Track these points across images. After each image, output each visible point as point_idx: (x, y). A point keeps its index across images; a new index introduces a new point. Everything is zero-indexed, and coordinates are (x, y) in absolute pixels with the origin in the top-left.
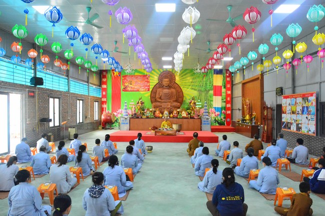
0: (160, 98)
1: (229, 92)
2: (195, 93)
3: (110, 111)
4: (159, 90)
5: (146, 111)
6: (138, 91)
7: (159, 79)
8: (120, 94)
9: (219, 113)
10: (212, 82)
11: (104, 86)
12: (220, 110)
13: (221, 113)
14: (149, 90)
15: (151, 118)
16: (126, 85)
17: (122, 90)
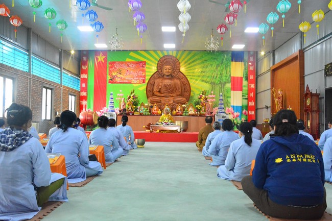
0: (159, 91)
1: (253, 86)
2: (206, 87)
3: (92, 110)
4: (157, 81)
5: (139, 107)
6: (130, 83)
7: (157, 67)
8: (105, 87)
9: (239, 114)
10: (230, 71)
11: (84, 76)
12: (240, 109)
13: (242, 113)
14: (144, 82)
15: (146, 115)
16: (114, 74)
17: (108, 82)
